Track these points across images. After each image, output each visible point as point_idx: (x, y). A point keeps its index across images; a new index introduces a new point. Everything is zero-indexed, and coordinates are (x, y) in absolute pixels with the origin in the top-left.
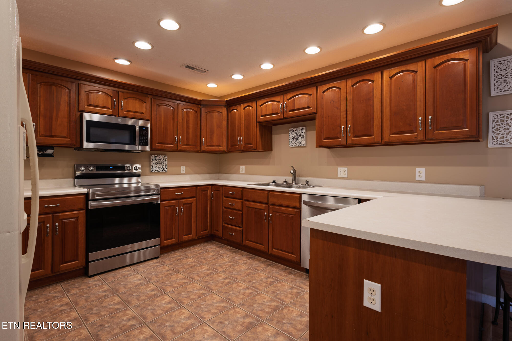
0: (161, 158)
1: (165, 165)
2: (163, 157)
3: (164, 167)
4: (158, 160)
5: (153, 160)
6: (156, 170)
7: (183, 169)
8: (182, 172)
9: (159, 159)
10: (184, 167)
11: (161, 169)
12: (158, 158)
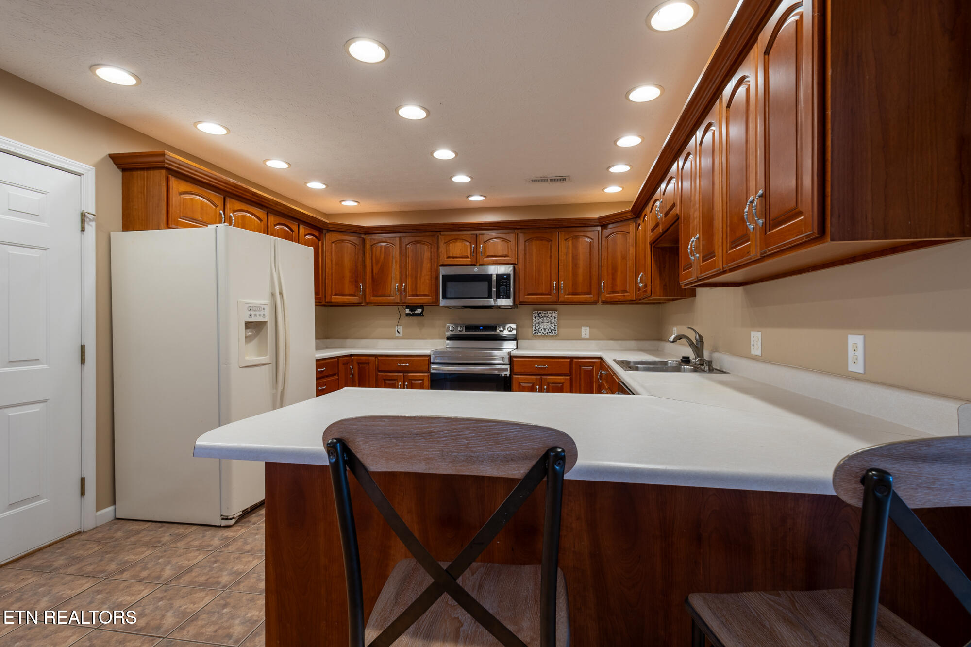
0: (547, 315)
1: (553, 325)
2: (550, 313)
3: (552, 328)
4: (543, 317)
5: (535, 318)
6: (540, 332)
7: (585, 331)
8: (583, 336)
9: (545, 317)
10: (588, 328)
11: (547, 331)
12: (543, 315)
